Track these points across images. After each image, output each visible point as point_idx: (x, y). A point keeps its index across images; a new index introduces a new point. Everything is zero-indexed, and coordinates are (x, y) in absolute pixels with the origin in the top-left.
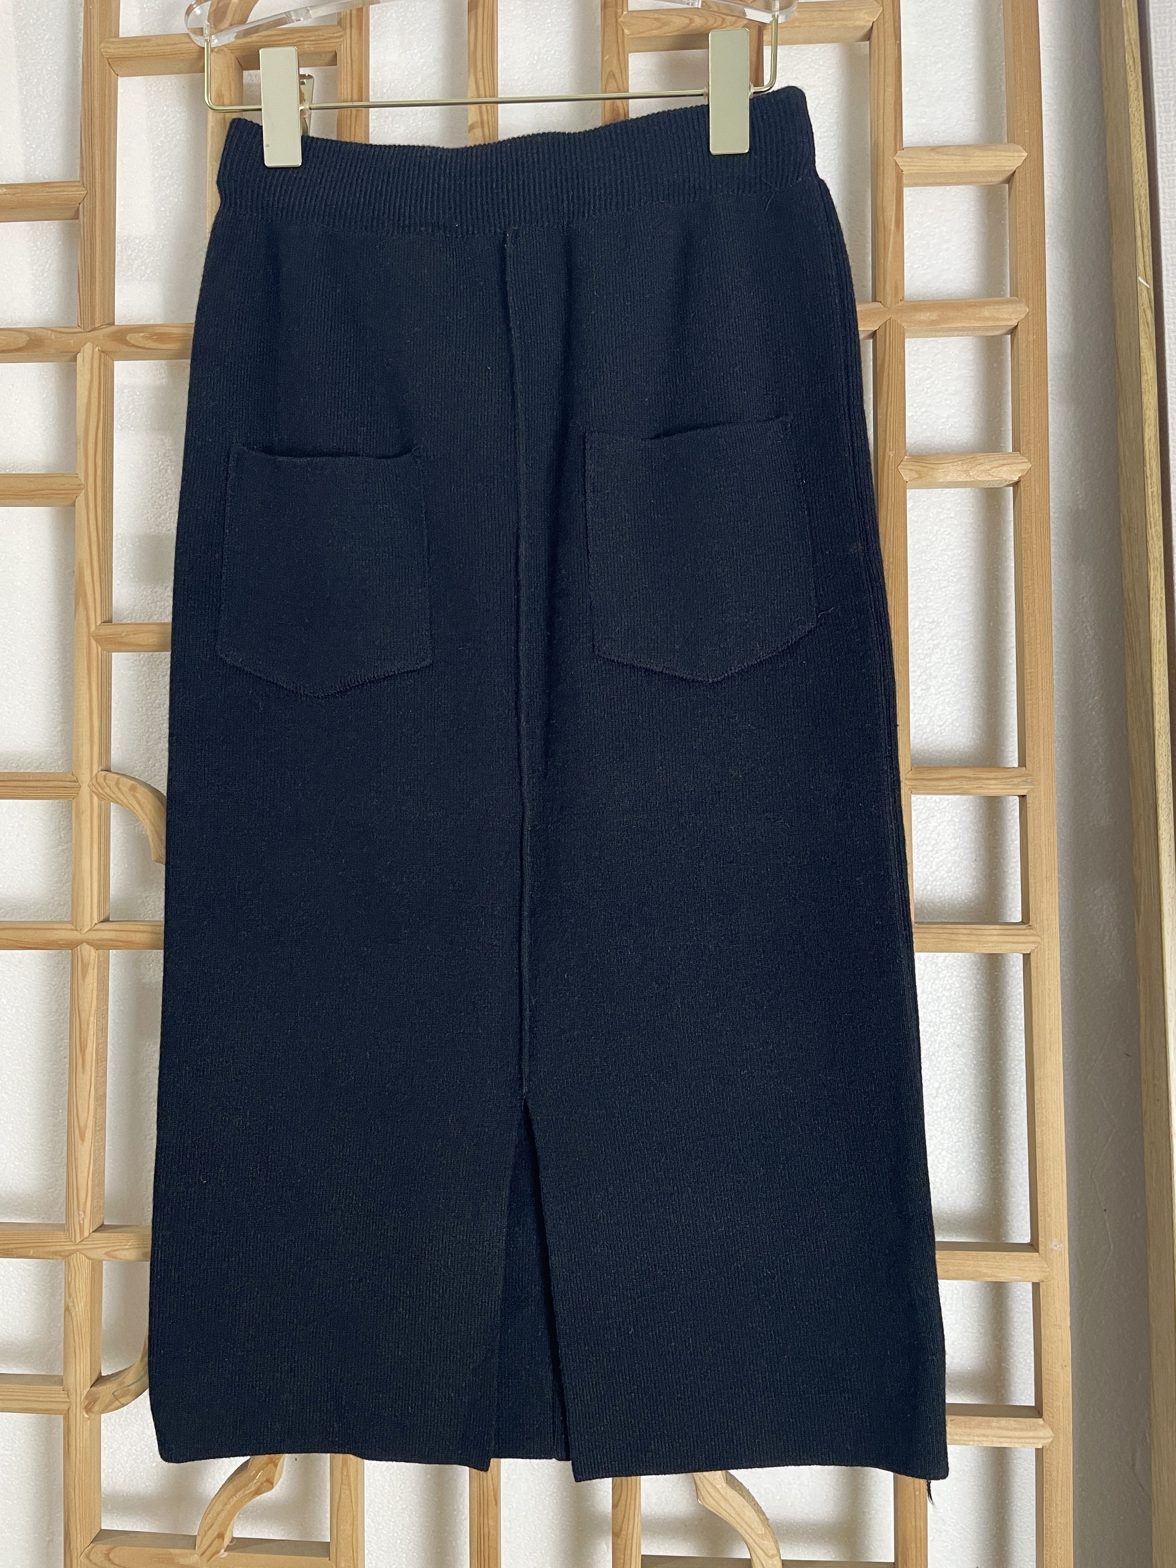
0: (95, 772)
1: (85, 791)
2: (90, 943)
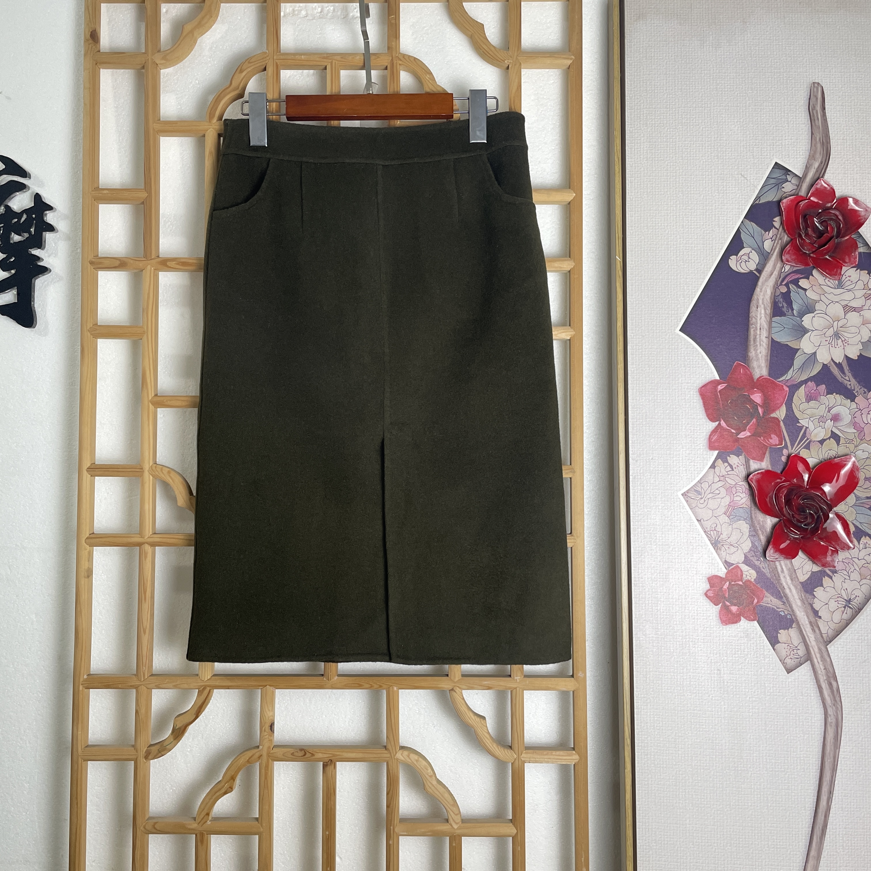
0: (151, 465)
1: (146, 474)
2: (147, 543)
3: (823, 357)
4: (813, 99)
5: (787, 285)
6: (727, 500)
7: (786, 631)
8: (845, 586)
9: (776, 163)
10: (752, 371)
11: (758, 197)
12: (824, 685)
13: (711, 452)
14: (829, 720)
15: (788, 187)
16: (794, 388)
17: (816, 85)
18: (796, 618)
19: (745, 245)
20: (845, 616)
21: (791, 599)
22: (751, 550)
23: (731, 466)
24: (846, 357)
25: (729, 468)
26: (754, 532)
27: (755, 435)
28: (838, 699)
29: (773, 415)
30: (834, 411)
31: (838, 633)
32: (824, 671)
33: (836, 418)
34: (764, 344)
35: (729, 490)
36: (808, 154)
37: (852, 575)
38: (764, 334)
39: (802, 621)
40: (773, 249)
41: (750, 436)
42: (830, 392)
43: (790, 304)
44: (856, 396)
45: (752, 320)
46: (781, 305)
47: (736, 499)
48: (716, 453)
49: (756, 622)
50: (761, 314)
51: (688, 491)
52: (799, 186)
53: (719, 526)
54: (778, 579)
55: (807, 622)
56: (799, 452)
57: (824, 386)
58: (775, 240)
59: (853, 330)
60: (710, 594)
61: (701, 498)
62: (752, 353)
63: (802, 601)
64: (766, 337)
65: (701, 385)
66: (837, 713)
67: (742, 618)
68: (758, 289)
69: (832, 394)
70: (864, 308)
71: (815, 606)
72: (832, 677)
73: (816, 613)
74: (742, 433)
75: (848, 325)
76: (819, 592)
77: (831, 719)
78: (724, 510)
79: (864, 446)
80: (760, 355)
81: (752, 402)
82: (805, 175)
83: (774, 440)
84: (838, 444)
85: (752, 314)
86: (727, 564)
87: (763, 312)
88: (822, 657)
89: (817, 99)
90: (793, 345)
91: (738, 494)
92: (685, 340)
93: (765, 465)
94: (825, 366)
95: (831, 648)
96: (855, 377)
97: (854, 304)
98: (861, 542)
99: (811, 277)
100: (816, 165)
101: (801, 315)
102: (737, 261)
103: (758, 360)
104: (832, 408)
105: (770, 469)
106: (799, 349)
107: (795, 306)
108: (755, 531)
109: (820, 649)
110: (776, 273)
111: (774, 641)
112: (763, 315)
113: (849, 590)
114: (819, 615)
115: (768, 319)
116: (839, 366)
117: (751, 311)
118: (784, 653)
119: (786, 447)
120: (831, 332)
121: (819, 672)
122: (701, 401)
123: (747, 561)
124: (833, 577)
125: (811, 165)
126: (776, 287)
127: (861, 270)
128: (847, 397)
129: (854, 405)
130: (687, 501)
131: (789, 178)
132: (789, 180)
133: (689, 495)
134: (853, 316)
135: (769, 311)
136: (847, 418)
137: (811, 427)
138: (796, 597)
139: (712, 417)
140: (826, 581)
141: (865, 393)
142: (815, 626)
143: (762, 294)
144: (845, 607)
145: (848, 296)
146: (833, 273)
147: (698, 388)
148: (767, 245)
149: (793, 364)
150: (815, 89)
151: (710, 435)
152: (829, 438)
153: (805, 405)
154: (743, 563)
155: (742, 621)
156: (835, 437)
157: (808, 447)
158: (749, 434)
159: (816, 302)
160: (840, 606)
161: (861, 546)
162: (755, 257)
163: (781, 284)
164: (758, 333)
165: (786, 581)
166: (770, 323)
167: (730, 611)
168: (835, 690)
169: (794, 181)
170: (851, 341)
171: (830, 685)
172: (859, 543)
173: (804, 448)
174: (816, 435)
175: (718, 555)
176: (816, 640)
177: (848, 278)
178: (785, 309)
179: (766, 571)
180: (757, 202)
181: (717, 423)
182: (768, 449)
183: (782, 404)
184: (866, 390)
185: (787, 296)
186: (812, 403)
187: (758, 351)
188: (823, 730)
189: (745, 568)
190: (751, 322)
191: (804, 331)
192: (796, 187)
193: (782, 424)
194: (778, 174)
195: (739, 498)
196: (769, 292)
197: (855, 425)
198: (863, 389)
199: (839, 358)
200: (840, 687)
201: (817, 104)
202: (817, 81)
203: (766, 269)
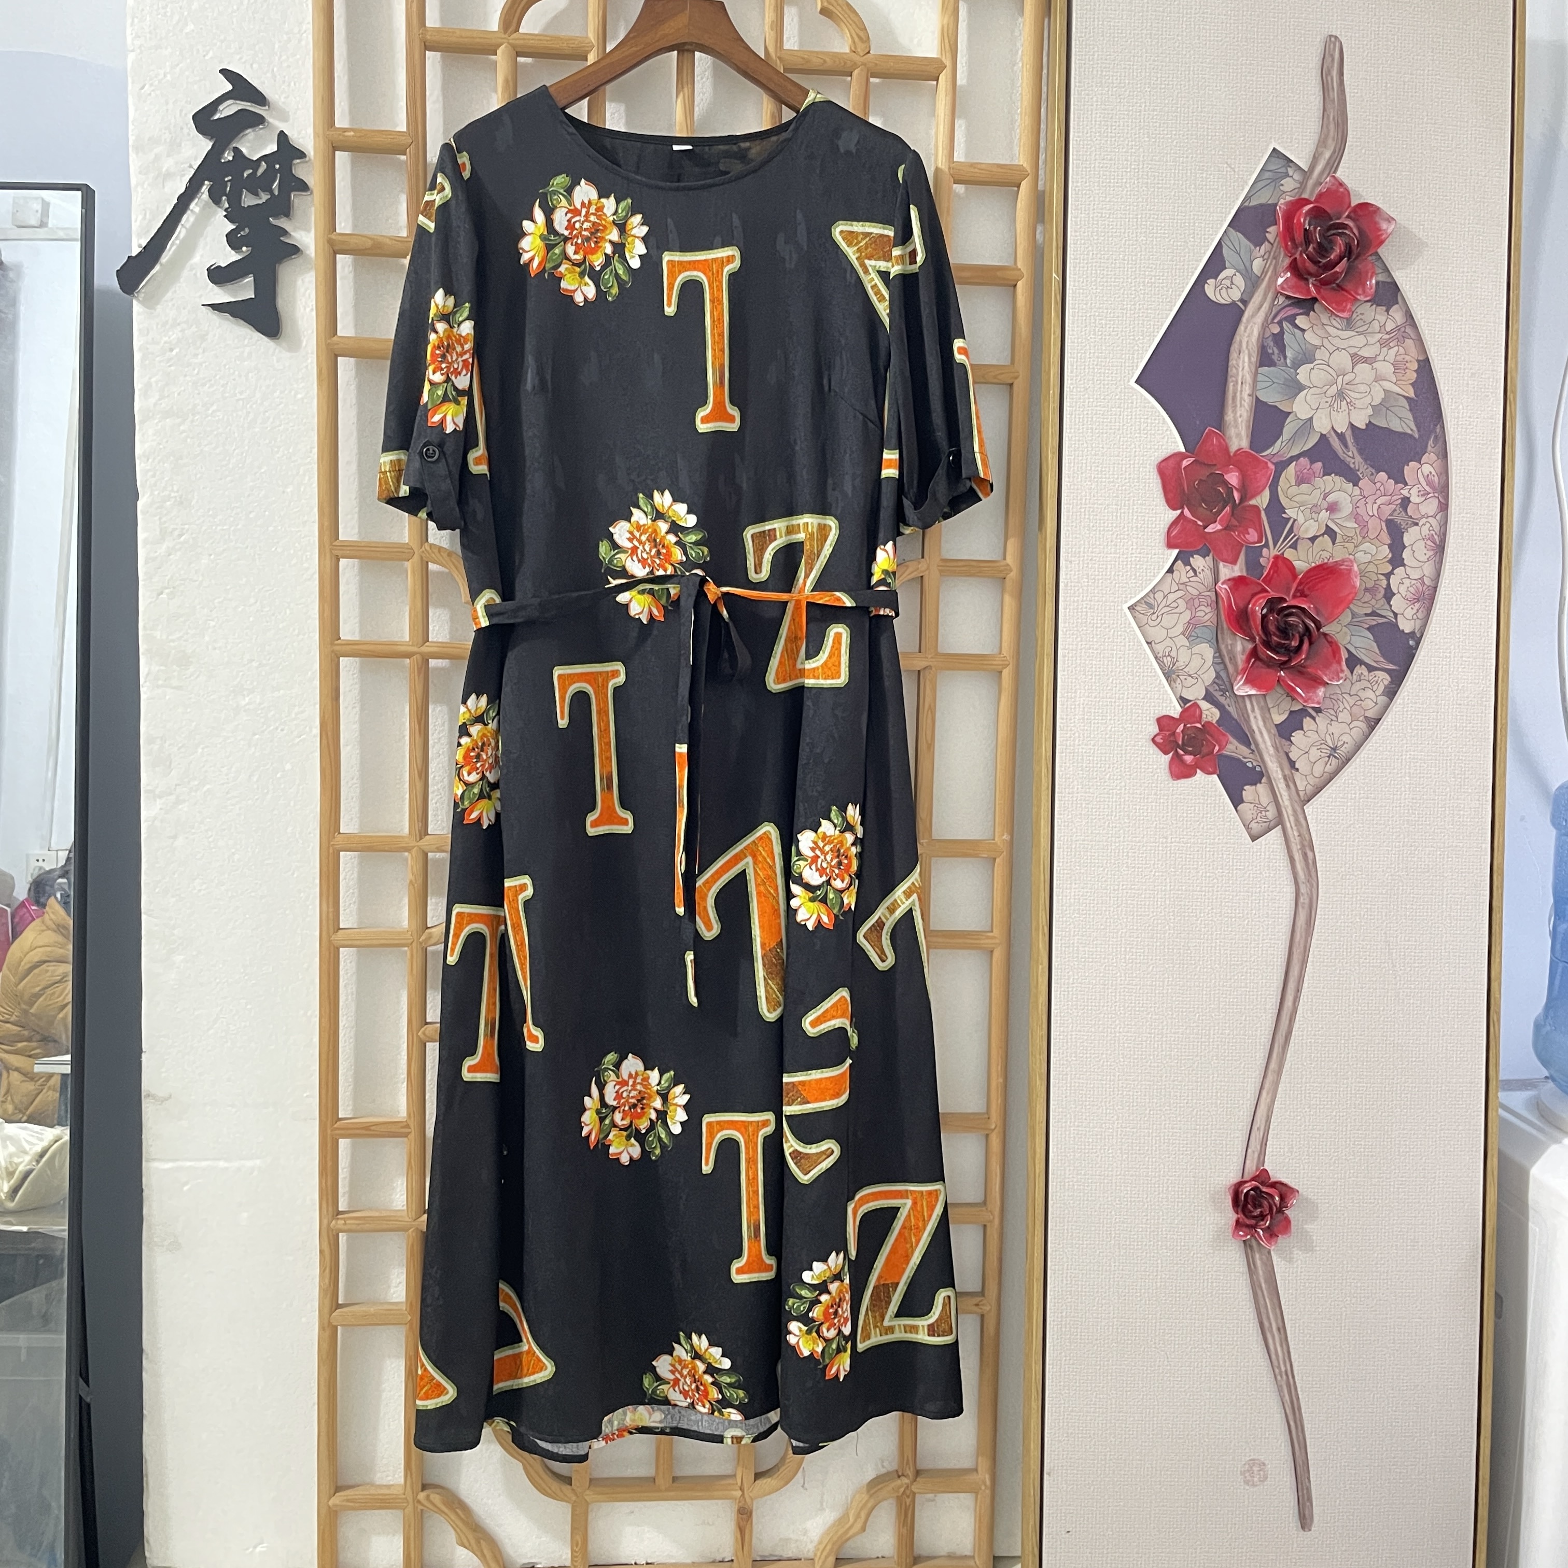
3: (1322, 425)
4: (1328, 59)
5: (1280, 323)
6: (1187, 616)
7: (1253, 787)
8: (1331, 730)
9: (1274, 149)
10: (1227, 441)
11: (1248, 198)
12: (1298, 856)
13: (1170, 551)
14: (1301, 900)
15: (1289, 185)
16: (1282, 466)
17: (1333, 39)
18: (1267, 771)
19: (1227, 264)
20: (1329, 768)
21: (1262, 746)
22: (1214, 682)
23: (1194, 571)
24: (1352, 426)
25: (1191, 573)
26: (1220, 659)
27: (1228, 528)
28: (1313, 874)
29: (1253, 502)
30: (1330, 499)
31: (1318, 790)
32: (1298, 839)
33: (1332, 508)
34: (1246, 405)
35: (1191, 603)
36: (1316, 137)
37: (1340, 715)
38: (1247, 390)
39: (1275, 775)
40: (1264, 272)
41: (1221, 530)
42: (1326, 473)
43: (1282, 349)
44: (1360, 479)
45: (1232, 371)
46: (1270, 351)
47: (1199, 614)
48: (1175, 552)
49: (1215, 777)
50: (1244, 361)
51: (1135, 604)
52: (1303, 185)
53: (1174, 648)
54: (1248, 721)
55: (1280, 776)
56: (1283, 554)
57: (1319, 465)
58: (1267, 260)
59: (1363, 388)
60: (1158, 739)
61: (1154, 613)
62: (1229, 417)
63: (1276, 749)
64: (1249, 395)
65: (1160, 459)
66: (1311, 891)
67: (1198, 771)
68: (1241, 328)
69: (1330, 475)
70: (1379, 358)
71: (1291, 755)
72: (1308, 846)
73: (1292, 764)
74: (1212, 526)
75: (1355, 382)
76: (1297, 736)
77: (1304, 900)
78: (1180, 628)
79: (1366, 546)
80: (1240, 420)
81: (1226, 483)
82: (1312, 167)
83: (1252, 535)
84: (1334, 544)
85: (1232, 362)
86: (1183, 700)
87: (1246, 359)
88: (1297, 820)
89: (1333, 60)
90: (1284, 407)
91: (1202, 608)
92: (1142, 395)
93: (1238, 570)
94: (1323, 436)
95: (1308, 809)
96: (1361, 451)
97: (1365, 353)
98: (1355, 672)
99: (1312, 313)
100: (1327, 155)
101: (1297, 365)
102: (1216, 288)
103: (1236, 427)
104: (1329, 493)
105: (1245, 574)
106: (1290, 413)
107: (1289, 353)
108: (1221, 656)
109: (1294, 811)
110: (1266, 306)
111: (1237, 800)
112: (1246, 365)
113: (1336, 736)
114: (1297, 766)
115: (1253, 370)
116: (1341, 436)
117: (1231, 358)
118: (1249, 817)
119: (1266, 545)
120: (1333, 390)
121: (1292, 839)
122: (1159, 481)
123: (1209, 697)
124: (1317, 719)
125: (1321, 154)
126: (1265, 326)
127: (1378, 305)
128: (1349, 480)
129: (1357, 491)
130: (1134, 618)
131: (1291, 172)
132: (1291, 174)
133: (1138, 608)
134: (1362, 367)
135: (1254, 359)
136: (1347, 508)
137: (1301, 519)
138: (1269, 744)
139: (1172, 504)
140: (1307, 722)
141: (1372, 474)
142: (1289, 781)
143: (1246, 334)
144: (1329, 757)
145: (1360, 340)
146: (1341, 308)
147: (1156, 463)
148: (1257, 265)
149: (1280, 434)
150: (1332, 46)
151: (1169, 529)
152: (1323, 535)
153: (1294, 490)
154: (1203, 699)
155: (1198, 775)
156: (1330, 532)
157: (1294, 546)
158: (1219, 527)
159: (1317, 347)
160: (1323, 755)
161: (1355, 677)
162: (1239, 281)
163: (1272, 322)
164: (1239, 388)
165: (1257, 724)
166: (1256, 374)
167: (1183, 762)
168: (1310, 862)
169: (1297, 176)
170: (1358, 404)
171: (1305, 855)
172: (1352, 673)
173: (1290, 547)
174: (1306, 531)
175: (1172, 689)
176: (1291, 799)
177: (1361, 317)
178: (1275, 357)
179: (1232, 710)
180: (1246, 204)
181: (1179, 512)
182: (1244, 549)
183: (1264, 488)
184: (1373, 471)
185: (1279, 339)
186: (1304, 487)
187: (1238, 414)
188: (1293, 913)
189: (1204, 705)
190: (1230, 373)
191: (1300, 388)
192: (1298, 185)
193: (1263, 514)
194: (1276, 165)
195: (1202, 614)
196: (1256, 333)
197: (1356, 517)
198: (1370, 469)
199: (1342, 428)
200: (1317, 858)
201: (1333, 66)
202: (1334, 34)
203: (1253, 300)
